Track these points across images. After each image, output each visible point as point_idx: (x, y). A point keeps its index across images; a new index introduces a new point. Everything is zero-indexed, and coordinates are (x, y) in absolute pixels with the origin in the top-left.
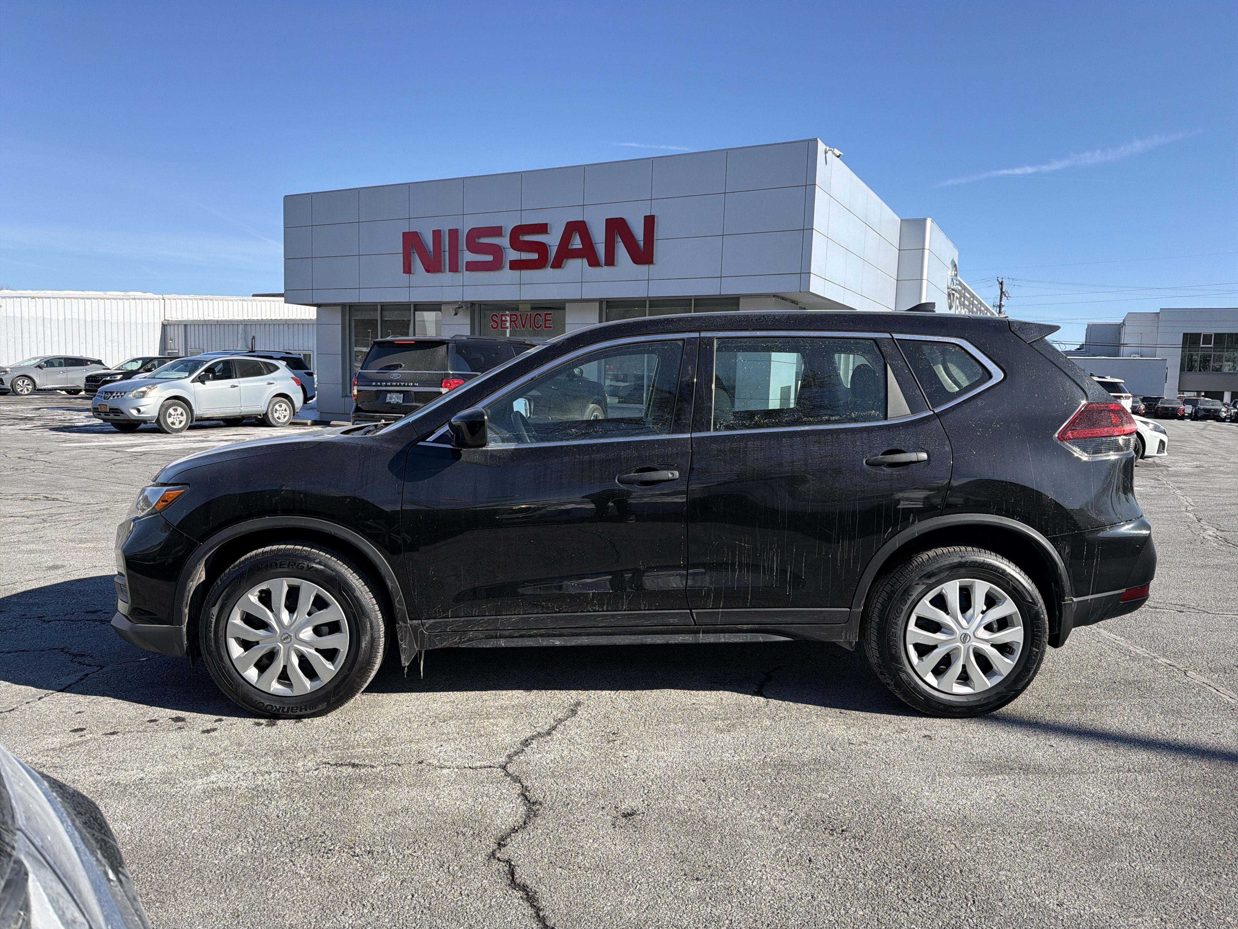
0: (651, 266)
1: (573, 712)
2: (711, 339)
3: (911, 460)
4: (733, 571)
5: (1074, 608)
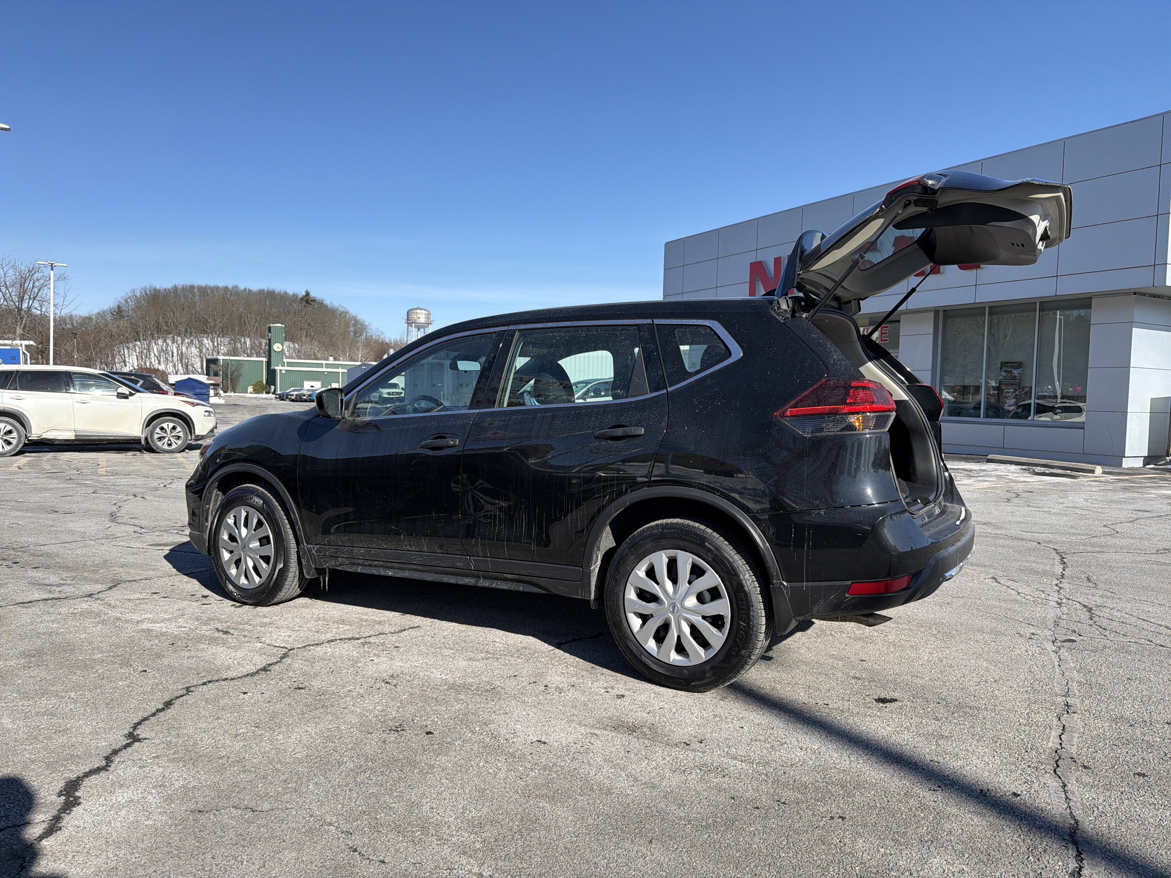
0: (979, 271)
1: (402, 631)
2: (515, 331)
3: (629, 434)
4: (495, 526)
5: (787, 593)
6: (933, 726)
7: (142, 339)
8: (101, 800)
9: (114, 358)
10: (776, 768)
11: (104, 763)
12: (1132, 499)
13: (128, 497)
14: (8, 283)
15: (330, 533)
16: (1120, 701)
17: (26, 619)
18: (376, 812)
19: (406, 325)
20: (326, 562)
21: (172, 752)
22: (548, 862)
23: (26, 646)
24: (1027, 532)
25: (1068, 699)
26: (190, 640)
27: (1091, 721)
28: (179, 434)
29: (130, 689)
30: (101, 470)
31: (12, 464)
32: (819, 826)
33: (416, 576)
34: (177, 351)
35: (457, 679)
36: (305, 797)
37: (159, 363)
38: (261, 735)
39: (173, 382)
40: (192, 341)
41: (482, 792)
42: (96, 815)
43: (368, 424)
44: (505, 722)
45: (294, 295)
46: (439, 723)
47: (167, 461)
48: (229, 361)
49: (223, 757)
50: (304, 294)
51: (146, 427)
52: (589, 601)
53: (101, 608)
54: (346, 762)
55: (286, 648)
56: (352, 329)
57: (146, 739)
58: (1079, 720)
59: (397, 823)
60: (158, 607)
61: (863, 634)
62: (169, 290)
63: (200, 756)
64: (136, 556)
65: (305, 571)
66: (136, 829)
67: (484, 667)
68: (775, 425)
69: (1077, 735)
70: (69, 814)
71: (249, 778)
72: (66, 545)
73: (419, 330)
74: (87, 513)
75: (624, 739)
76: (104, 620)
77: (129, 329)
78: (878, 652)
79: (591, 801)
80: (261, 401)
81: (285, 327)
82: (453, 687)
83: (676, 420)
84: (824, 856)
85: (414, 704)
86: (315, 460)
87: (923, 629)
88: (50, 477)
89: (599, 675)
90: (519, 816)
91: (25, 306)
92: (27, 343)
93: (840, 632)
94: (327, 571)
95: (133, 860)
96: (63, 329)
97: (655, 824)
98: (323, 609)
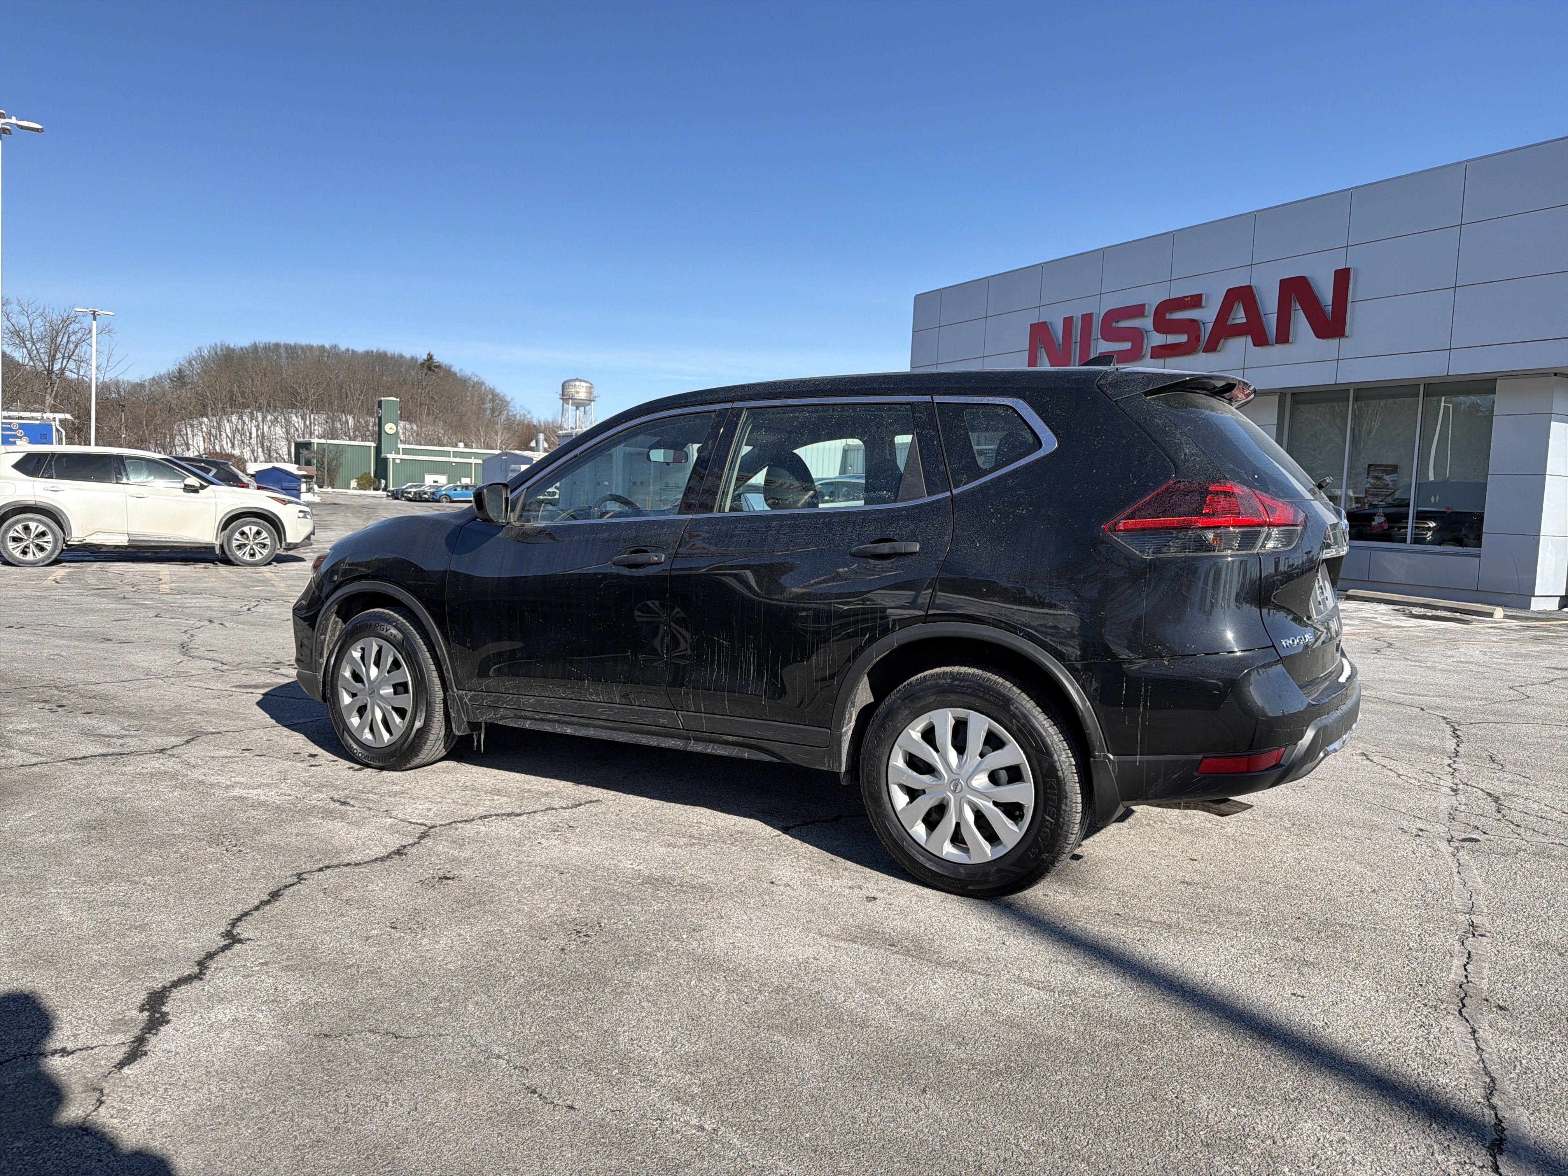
0: (1343, 340)
1: (576, 806)
2: (741, 409)
3: (899, 551)
4: (712, 671)
5: (1114, 770)
6: (1293, 949)
7: (210, 413)
8: (195, 1018)
9: (173, 438)
10: (1085, 999)
11: (196, 970)
12: (1547, 653)
13: (202, 623)
14: (34, 337)
15: (488, 676)
16: (1544, 921)
17: (79, 780)
18: (558, 1043)
19: (561, 401)
20: (482, 714)
21: (285, 957)
22: (790, 1114)
23: (82, 814)
24: (1405, 694)
25: (1473, 917)
26: (298, 812)
27: (1506, 947)
28: (265, 541)
29: (224, 874)
30: (164, 586)
31: (46, 577)
32: (1147, 1076)
33: (605, 735)
34: (257, 431)
35: (653, 870)
36: (463, 1021)
37: (233, 447)
38: (399, 938)
39: (253, 473)
40: (276, 419)
41: (696, 1019)
42: (190, 1037)
43: (541, 531)
44: (720, 928)
45: (412, 358)
46: (634, 927)
47: (250, 577)
48: (326, 446)
49: (352, 965)
50: (425, 357)
51: (222, 531)
52: (838, 774)
53: (177, 767)
54: (514, 977)
55: (425, 825)
56: (489, 405)
57: (248, 939)
58: (1489, 945)
59: (587, 1057)
60: (252, 768)
61: (1192, 824)
62: (246, 349)
63: (323, 964)
64: (219, 700)
65: (454, 725)
66: (245, 1056)
67: (688, 856)
68: (1103, 542)
69: (1487, 965)
70: (156, 1034)
71: (388, 994)
72: (126, 684)
73: (577, 408)
74: (149, 643)
75: (880, 956)
76: (182, 784)
77: (193, 400)
78: (1213, 849)
79: (841, 1036)
80: (368, 500)
81: (401, 401)
82: (649, 880)
83: (964, 533)
84: (1156, 1116)
85: (598, 901)
86: (469, 578)
87: (1272, 820)
88: (98, 595)
89: (841, 870)
90: (747, 1053)
91: (57, 367)
92: (62, 416)
93: (1161, 821)
94: (483, 726)
95: (244, 1096)
96: (107, 399)
97: (928, 1068)
98: (470, 775)
